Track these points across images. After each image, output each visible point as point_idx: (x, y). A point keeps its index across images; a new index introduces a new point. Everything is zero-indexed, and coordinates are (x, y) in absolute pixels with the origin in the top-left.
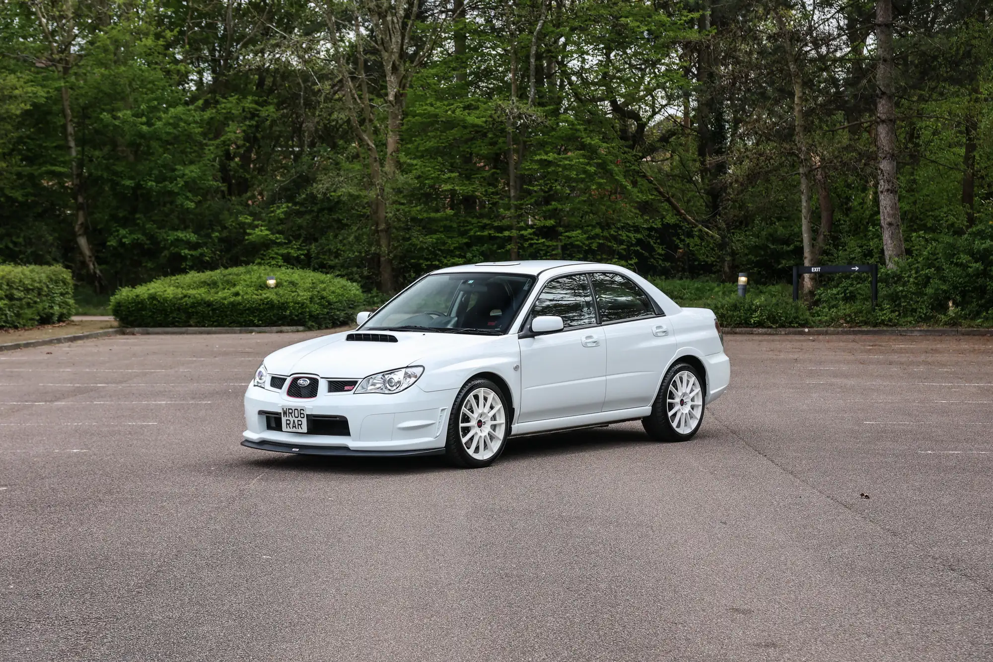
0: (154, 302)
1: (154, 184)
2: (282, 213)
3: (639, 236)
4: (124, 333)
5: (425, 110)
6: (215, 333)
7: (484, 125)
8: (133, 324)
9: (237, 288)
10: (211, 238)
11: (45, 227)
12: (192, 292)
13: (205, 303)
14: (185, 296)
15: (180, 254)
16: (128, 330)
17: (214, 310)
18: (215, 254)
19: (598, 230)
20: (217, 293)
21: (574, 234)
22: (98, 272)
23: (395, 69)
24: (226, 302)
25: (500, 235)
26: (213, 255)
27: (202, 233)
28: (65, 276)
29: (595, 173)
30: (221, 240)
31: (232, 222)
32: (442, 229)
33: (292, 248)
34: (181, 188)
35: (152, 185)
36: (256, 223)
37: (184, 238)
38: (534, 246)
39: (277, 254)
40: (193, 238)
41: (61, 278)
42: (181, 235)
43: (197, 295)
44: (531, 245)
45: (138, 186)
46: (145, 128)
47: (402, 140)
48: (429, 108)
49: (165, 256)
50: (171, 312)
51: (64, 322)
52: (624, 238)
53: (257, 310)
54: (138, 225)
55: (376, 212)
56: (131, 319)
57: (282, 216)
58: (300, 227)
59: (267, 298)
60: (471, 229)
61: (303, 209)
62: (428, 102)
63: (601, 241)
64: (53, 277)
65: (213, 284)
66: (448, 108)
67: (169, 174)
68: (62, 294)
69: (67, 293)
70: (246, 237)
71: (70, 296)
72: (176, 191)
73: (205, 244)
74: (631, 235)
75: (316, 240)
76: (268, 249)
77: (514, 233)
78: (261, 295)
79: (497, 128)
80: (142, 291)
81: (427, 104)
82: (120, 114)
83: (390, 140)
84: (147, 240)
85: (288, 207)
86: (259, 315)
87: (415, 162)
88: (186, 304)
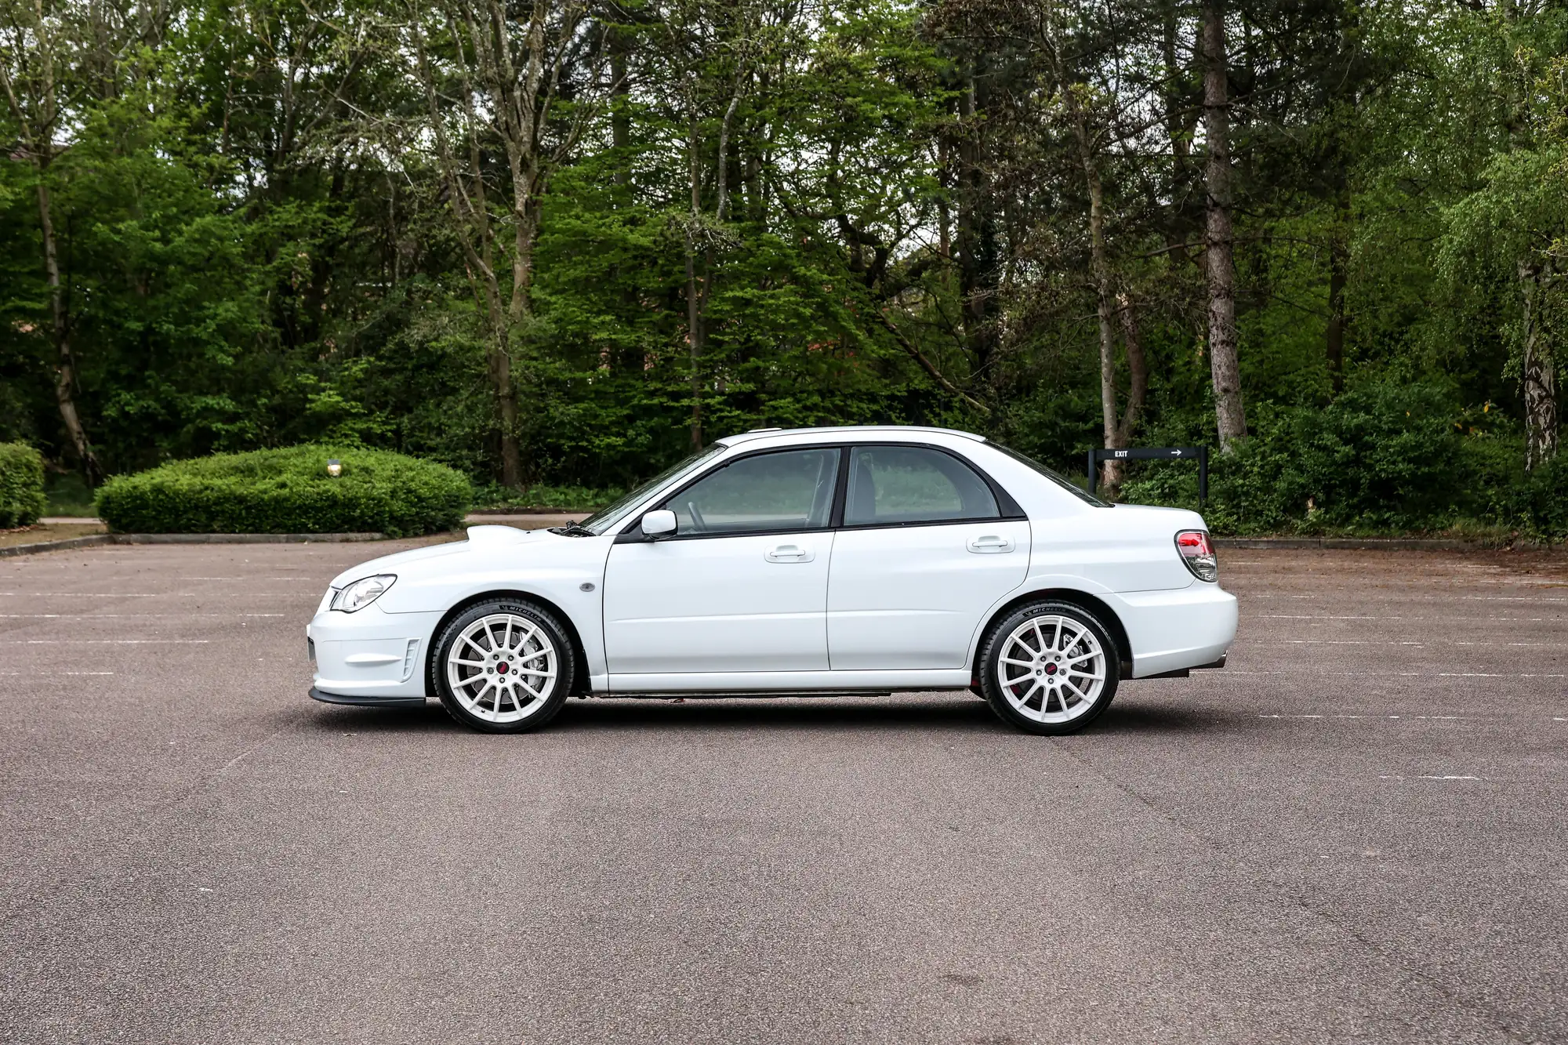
0: (161, 497)
1: (172, 327)
2: (361, 370)
3: (875, 407)
4: (115, 542)
5: (569, 223)
6: (249, 542)
7: (653, 246)
8: (127, 529)
9: (283, 478)
10: (256, 406)
11: (10, 389)
12: (217, 482)
13: (235, 498)
14: (207, 488)
15: (210, 429)
16: (121, 538)
17: (248, 508)
18: (262, 430)
19: (816, 399)
20: (254, 484)
21: (782, 402)
22: (91, 454)
23: (525, 166)
24: (266, 497)
25: (676, 404)
26: (258, 431)
27: (243, 399)
28: (30, 458)
29: (812, 317)
30: (271, 409)
31: (288, 383)
32: (593, 395)
33: (375, 422)
34: (212, 335)
35: (169, 330)
36: (323, 384)
37: (216, 406)
38: (725, 421)
39: (352, 429)
40: (229, 405)
41: (24, 461)
42: (211, 401)
43: (224, 487)
44: (721, 419)
45: (149, 330)
46: (158, 246)
47: (535, 267)
48: (574, 222)
49: (188, 432)
50: (185, 512)
51: (28, 525)
52: (855, 410)
53: (312, 508)
54: (148, 386)
55: (496, 371)
56: (124, 521)
57: (361, 375)
58: (386, 392)
59: (329, 491)
60: (634, 396)
61: (392, 366)
62: (573, 213)
63: (820, 414)
64: (12, 460)
65: (249, 471)
66: (600, 222)
67: (195, 314)
68: (25, 485)
69: (34, 483)
70: (308, 406)
71: (38, 488)
72: (205, 337)
73: (247, 414)
74: (864, 406)
75: (410, 410)
76: (339, 423)
77: (696, 402)
78: (318, 486)
79: (673, 251)
80: (143, 481)
81: (570, 217)
82: (121, 226)
83: (518, 268)
84: (163, 408)
85: (369, 362)
86: (314, 516)
87: (553, 299)
88: (208, 500)
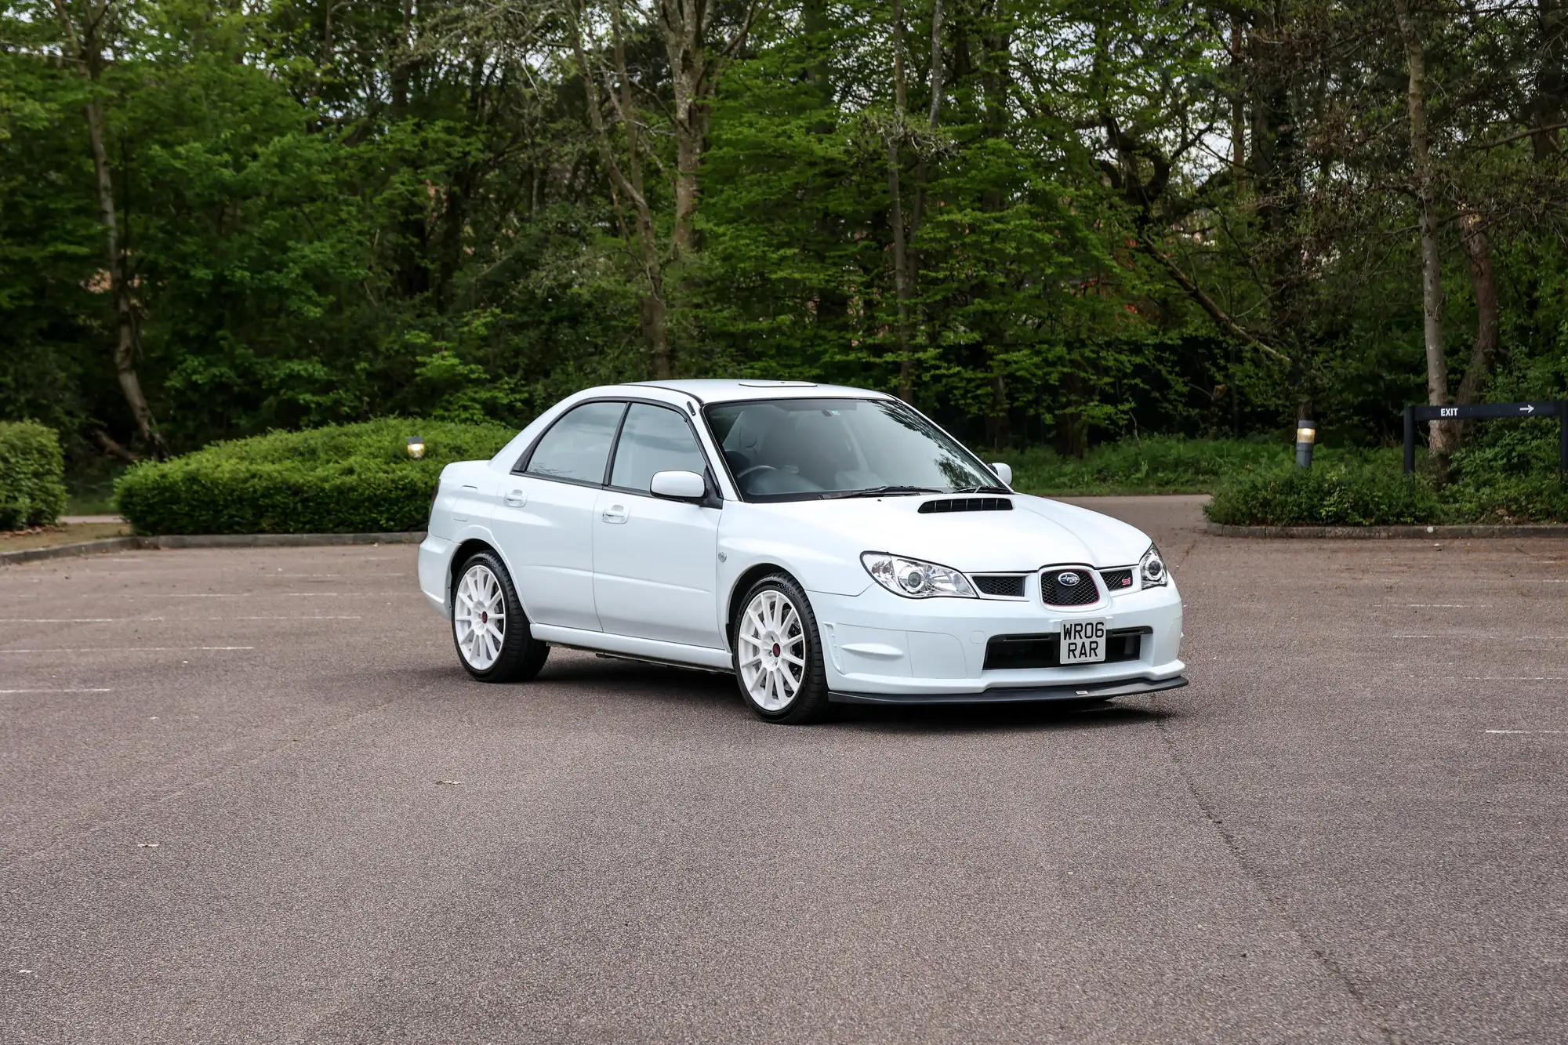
0: (195, 487)
1: (247, 274)
2: (485, 325)
3: (1138, 360)
4: (139, 546)
5: (740, 133)
6: (307, 544)
7: (845, 158)
8: (154, 529)
9: (352, 460)
10: (353, 371)
11: (52, 356)
12: (268, 468)
13: (289, 488)
14: (254, 476)
15: (297, 401)
16: (148, 540)
17: (304, 501)
18: (362, 401)
19: (1060, 350)
20: (314, 469)
21: (1014, 356)
23: (687, 64)
24: (327, 486)
25: (877, 360)
26: (357, 403)
27: (339, 364)
28: (44, 441)
29: (1056, 246)
30: (370, 375)
31: (394, 342)
32: (773, 352)
33: (500, 390)
34: (295, 281)
35: (243, 277)
36: (437, 344)
37: (302, 373)
38: (944, 381)
39: (473, 400)
40: (320, 371)
41: (35, 444)
42: (296, 366)
43: (275, 474)
44: (937, 379)
45: (221, 280)
46: (227, 173)
47: (701, 191)
48: (746, 131)
49: (270, 406)
50: (226, 506)
51: (41, 525)
52: (1111, 363)
53: (385, 500)
54: (221, 350)
55: (649, 322)
56: (150, 519)
57: (483, 331)
58: (518, 352)
59: (406, 477)
60: (825, 352)
61: (525, 318)
62: (745, 119)
63: (1065, 370)
64: (19, 443)
65: (309, 454)
66: (779, 130)
67: (276, 258)
68: (36, 475)
69: (50, 472)
70: (417, 371)
71: (55, 478)
72: (287, 285)
73: (343, 384)
74: (1123, 358)
75: (547, 375)
76: (458, 392)
77: (904, 356)
78: (394, 472)
79: (869, 163)
80: (175, 468)
81: (742, 124)
82: (181, 149)
83: (681, 192)
84: (239, 376)
85: (493, 315)
86: (388, 510)
87: (721, 230)
88: (255, 491)
